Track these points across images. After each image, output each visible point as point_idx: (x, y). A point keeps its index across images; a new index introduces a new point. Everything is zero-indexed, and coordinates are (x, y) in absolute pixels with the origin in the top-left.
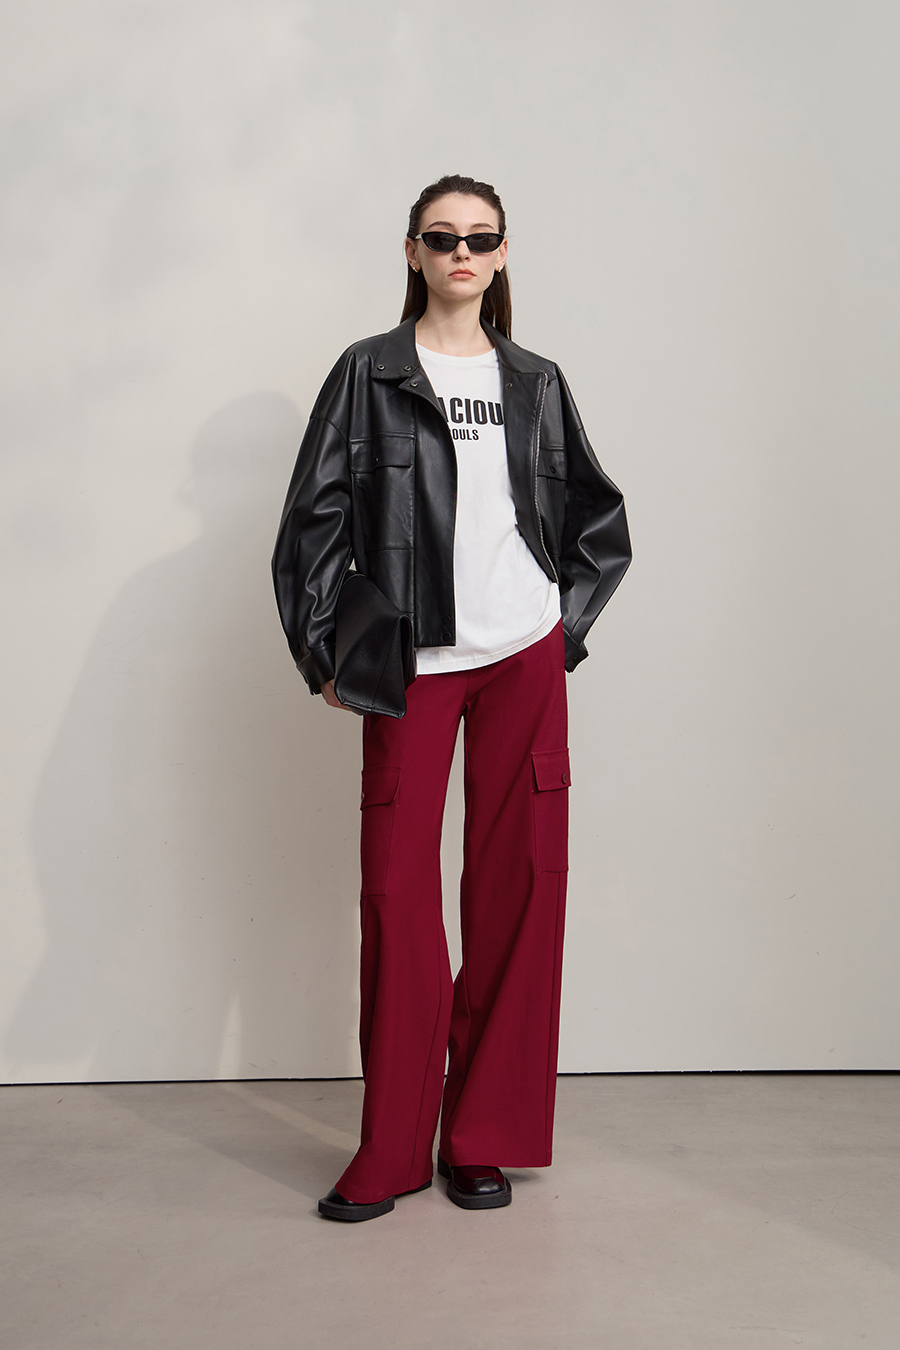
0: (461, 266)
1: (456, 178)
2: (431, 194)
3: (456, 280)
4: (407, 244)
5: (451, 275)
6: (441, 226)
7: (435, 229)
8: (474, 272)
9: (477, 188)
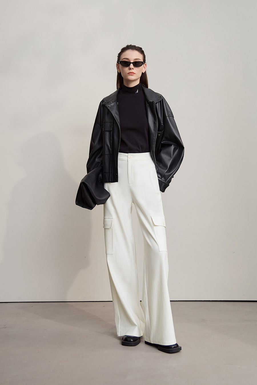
0: (131, 71)
1: (131, 45)
2: (124, 50)
3: (129, 75)
4: (117, 64)
5: (128, 74)
6: (125, 59)
7: (124, 60)
8: (135, 73)
9: (137, 48)
